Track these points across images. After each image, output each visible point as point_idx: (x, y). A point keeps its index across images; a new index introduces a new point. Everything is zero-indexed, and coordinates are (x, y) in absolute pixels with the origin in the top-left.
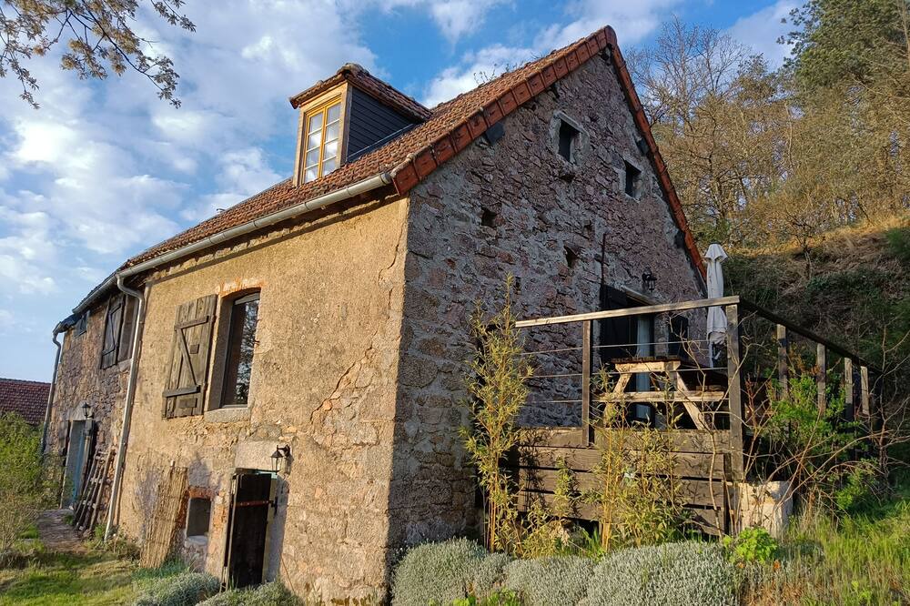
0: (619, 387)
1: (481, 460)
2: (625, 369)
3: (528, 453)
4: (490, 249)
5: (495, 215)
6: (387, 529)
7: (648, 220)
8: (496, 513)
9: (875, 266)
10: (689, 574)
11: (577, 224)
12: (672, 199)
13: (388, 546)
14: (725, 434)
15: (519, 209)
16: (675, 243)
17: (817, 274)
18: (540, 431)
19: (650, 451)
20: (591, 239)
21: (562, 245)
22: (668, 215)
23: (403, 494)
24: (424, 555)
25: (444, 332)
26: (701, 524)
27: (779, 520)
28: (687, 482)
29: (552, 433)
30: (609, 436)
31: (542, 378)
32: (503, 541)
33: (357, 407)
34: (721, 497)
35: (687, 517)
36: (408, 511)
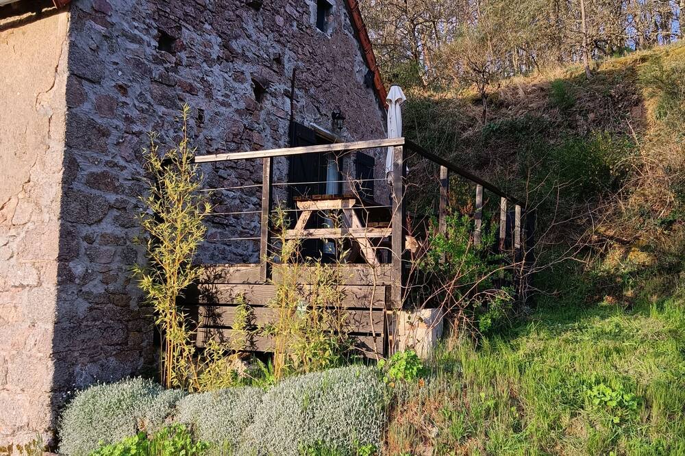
0: (300, 224)
1: (157, 299)
2: (307, 207)
3: (208, 290)
4: (168, 76)
5: (173, 39)
6: (52, 373)
7: (339, 57)
8: (174, 351)
9: (540, 114)
10: (345, 396)
11: (265, 56)
12: (362, 37)
13: (53, 390)
14: (387, 267)
15: (201, 35)
16: (365, 83)
17: (492, 119)
18: (220, 268)
19: (322, 285)
20: (280, 73)
21: (249, 78)
22: (359, 53)
23: (70, 337)
24: (93, 397)
25: (116, 165)
26: (364, 350)
27: (429, 342)
28: (354, 312)
29: (232, 270)
30: (285, 272)
31: (228, 215)
32: (179, 376)
33: (14, 246)
34: (381, 325)
35: (351, 344)
36: (76, 354)
